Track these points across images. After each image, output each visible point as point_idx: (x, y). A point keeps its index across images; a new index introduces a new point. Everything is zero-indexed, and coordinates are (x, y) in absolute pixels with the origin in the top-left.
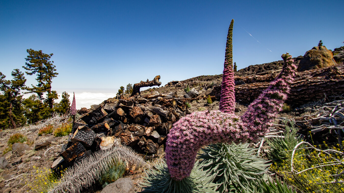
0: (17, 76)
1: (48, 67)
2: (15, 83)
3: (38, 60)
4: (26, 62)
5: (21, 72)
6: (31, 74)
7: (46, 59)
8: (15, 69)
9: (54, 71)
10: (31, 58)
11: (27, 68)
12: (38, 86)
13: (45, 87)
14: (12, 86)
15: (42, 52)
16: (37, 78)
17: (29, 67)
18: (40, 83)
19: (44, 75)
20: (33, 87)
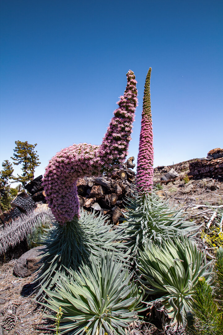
0: (6, 167)
1: (32, 157)
2: (5, 173)
3: (24, 150)
4: (14, 153)
5: (10, 163)
6: (17, 164)
7: (31, 149)
8: (5, 160)
9: (37, 160)
10: (18, 149)
11: (14, 158)
12: (23, 175)
13: (29, 176)
14: (1, 176)
15: (28, 143)
16: (22, 168)
17: (16, 157)
18: (25, 173)
19: (28, 165)
20: (19, 177)
